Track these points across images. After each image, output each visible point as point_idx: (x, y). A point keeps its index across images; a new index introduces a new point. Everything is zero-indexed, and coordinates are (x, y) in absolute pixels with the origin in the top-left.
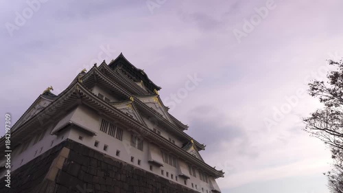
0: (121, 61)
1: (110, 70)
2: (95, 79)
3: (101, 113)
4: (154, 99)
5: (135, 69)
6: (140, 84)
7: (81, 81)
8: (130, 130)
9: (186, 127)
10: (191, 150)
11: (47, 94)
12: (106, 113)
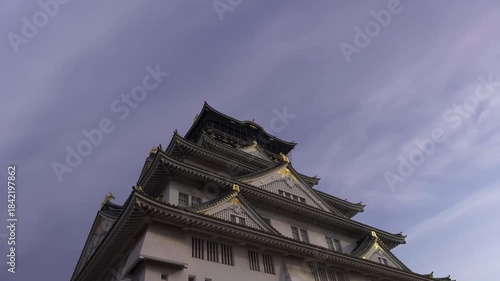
0: (209, 118)
1: (189, 145)
2: (167, 170)
3: (186, 229)
4: (283, 173)
5: (237, 124)
6: (252, 150)
7: (140, 188)
8: (244, 243)
9: (358, 208)
10: (374, 252)
11: (107, 207)
12: (195, 227)
